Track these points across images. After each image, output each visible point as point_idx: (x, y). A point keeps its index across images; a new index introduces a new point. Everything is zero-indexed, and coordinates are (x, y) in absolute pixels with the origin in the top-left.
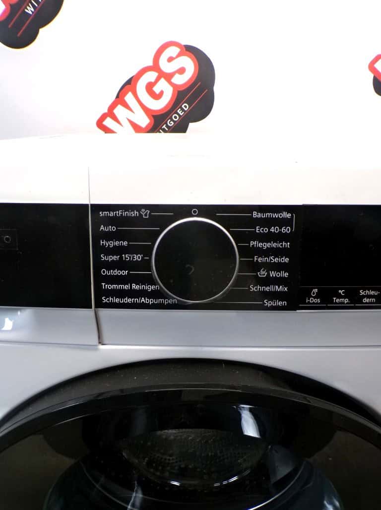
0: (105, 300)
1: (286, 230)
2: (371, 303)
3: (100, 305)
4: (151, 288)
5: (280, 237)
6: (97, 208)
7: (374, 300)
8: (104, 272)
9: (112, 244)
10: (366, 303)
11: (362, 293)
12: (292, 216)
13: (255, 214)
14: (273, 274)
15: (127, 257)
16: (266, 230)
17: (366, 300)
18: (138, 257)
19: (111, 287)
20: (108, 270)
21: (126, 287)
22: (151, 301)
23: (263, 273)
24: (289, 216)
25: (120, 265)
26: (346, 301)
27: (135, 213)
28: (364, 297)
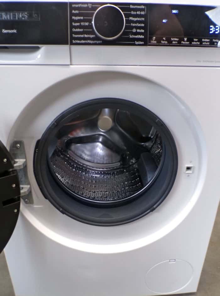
0: (74, 42)
1: (143, 13)
2: (176, 44)
3: (72, 44)
4: (92, 36)
5: (140, 16)
6: (71, 3)
7: (177, 42)
8: (74, 30)
9: (77, 18)
10: (174, 44)
11: (172, 39)
12: (145, 7)
13: (131, 7)
14: (138, 31)
15: (82, 24)
16: (135, 13)
17: (174, 42)
18: (87, 24)
19: (76, 36)
20: (75, 29)
21: (82, 36)
22: (92, 42)
23: (134, 30)
24: (143, 7)
25: (80, 27)
26: (166, 42)
27: (86, 6)
28: (173, 41)
